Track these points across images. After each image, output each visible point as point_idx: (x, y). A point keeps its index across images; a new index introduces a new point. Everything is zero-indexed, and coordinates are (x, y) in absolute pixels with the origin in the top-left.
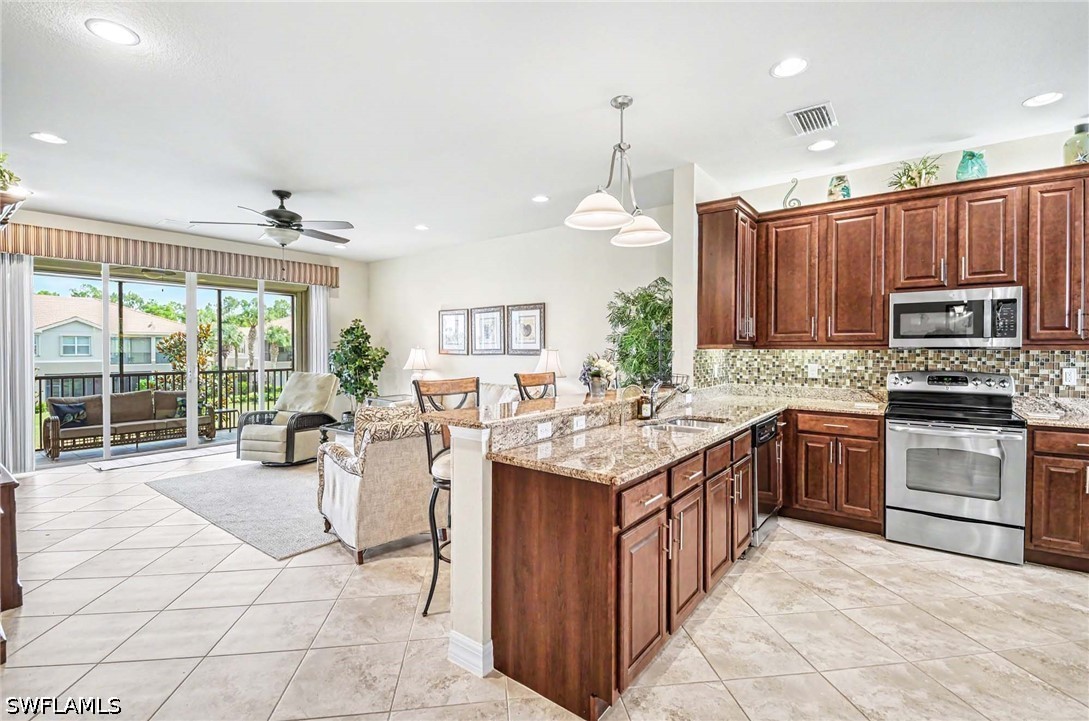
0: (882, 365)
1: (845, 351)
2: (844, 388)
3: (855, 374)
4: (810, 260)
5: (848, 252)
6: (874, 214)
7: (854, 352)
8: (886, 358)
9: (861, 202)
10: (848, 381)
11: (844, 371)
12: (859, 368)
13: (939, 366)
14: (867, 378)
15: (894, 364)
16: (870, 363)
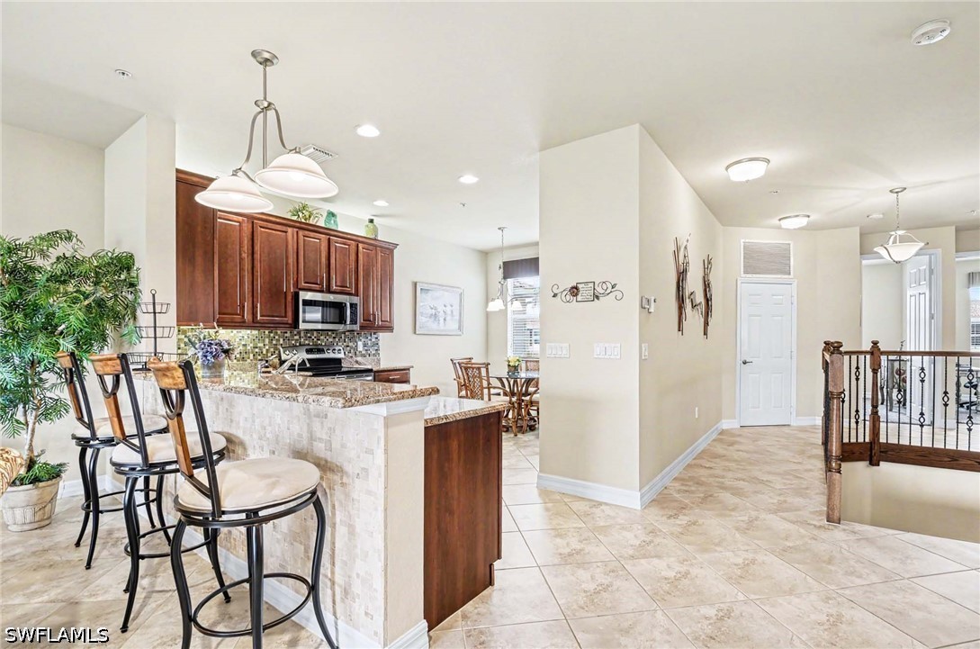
0: (274, 342)
1: (249, 331)
2: (249, 361)
3: (257, 350)
4: (240, 254)
5: (269, 254)
6: (286, 232)
7: (255, 332)
8: (277, 337)
9: (278, 220)
10: (251, 356)
11: (249, 348)
12: (259, 345)
13: (307, 342)
14: (264, 352)
15: (281, 341)
16: (267, 341)
